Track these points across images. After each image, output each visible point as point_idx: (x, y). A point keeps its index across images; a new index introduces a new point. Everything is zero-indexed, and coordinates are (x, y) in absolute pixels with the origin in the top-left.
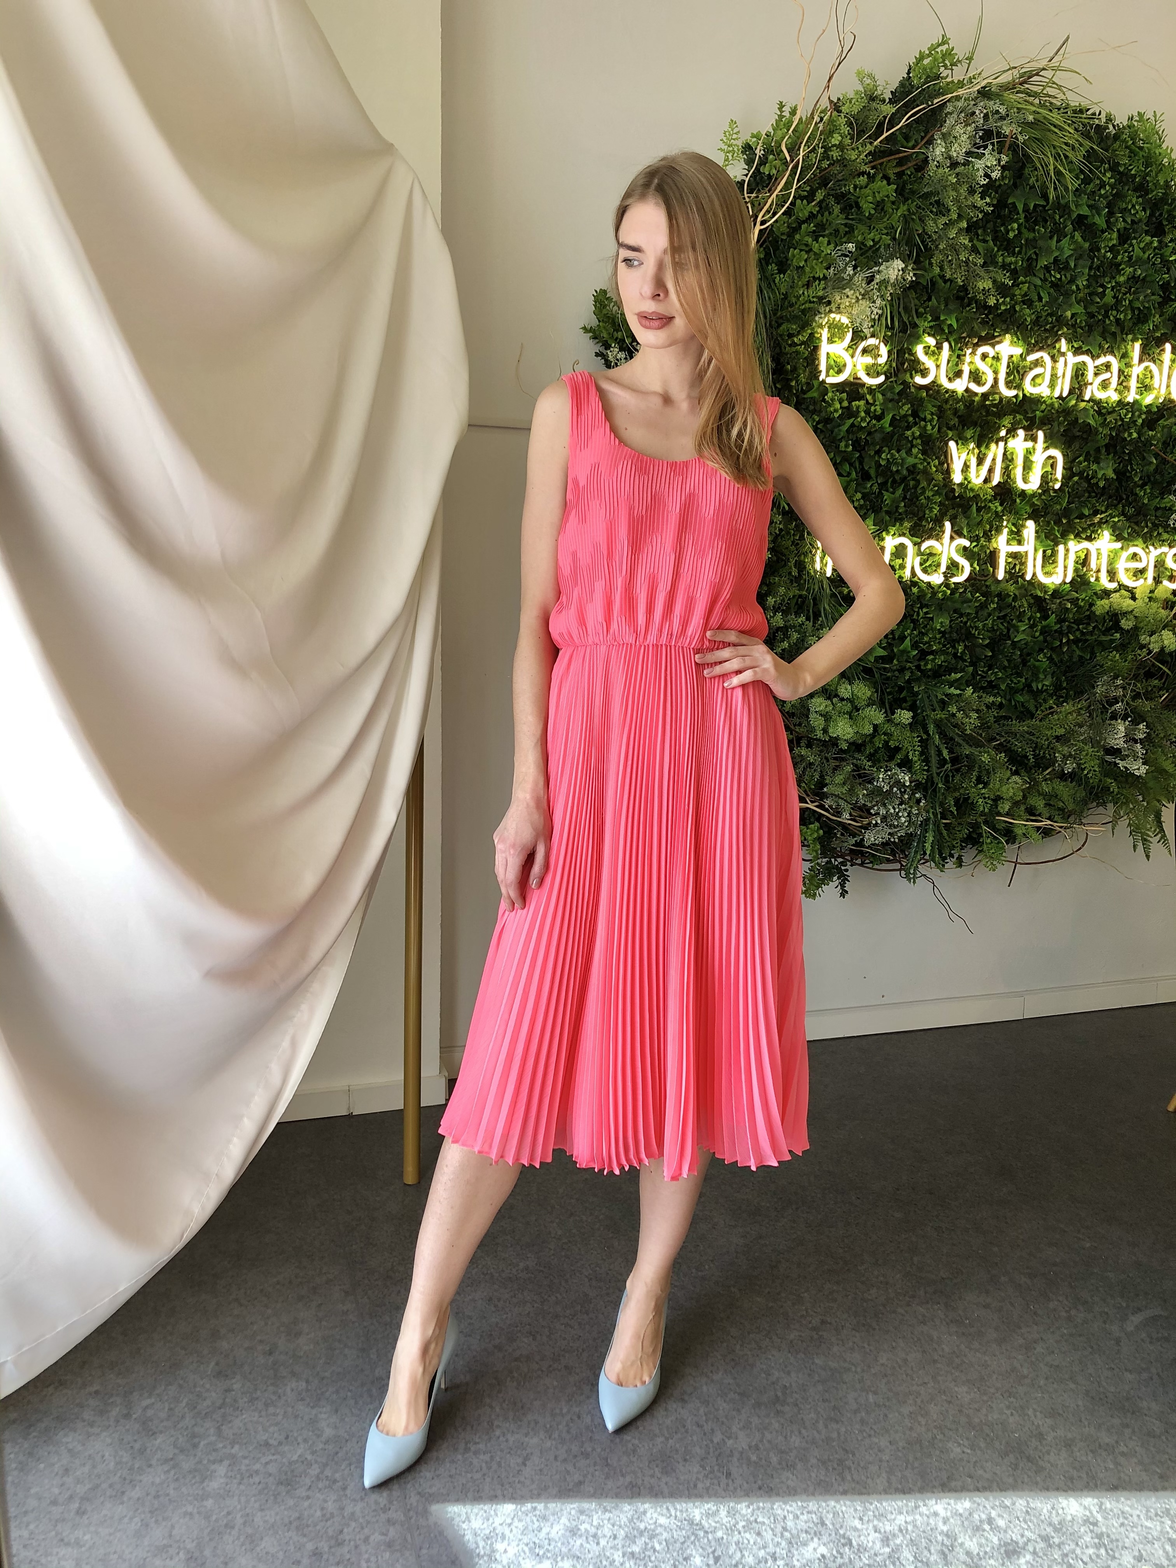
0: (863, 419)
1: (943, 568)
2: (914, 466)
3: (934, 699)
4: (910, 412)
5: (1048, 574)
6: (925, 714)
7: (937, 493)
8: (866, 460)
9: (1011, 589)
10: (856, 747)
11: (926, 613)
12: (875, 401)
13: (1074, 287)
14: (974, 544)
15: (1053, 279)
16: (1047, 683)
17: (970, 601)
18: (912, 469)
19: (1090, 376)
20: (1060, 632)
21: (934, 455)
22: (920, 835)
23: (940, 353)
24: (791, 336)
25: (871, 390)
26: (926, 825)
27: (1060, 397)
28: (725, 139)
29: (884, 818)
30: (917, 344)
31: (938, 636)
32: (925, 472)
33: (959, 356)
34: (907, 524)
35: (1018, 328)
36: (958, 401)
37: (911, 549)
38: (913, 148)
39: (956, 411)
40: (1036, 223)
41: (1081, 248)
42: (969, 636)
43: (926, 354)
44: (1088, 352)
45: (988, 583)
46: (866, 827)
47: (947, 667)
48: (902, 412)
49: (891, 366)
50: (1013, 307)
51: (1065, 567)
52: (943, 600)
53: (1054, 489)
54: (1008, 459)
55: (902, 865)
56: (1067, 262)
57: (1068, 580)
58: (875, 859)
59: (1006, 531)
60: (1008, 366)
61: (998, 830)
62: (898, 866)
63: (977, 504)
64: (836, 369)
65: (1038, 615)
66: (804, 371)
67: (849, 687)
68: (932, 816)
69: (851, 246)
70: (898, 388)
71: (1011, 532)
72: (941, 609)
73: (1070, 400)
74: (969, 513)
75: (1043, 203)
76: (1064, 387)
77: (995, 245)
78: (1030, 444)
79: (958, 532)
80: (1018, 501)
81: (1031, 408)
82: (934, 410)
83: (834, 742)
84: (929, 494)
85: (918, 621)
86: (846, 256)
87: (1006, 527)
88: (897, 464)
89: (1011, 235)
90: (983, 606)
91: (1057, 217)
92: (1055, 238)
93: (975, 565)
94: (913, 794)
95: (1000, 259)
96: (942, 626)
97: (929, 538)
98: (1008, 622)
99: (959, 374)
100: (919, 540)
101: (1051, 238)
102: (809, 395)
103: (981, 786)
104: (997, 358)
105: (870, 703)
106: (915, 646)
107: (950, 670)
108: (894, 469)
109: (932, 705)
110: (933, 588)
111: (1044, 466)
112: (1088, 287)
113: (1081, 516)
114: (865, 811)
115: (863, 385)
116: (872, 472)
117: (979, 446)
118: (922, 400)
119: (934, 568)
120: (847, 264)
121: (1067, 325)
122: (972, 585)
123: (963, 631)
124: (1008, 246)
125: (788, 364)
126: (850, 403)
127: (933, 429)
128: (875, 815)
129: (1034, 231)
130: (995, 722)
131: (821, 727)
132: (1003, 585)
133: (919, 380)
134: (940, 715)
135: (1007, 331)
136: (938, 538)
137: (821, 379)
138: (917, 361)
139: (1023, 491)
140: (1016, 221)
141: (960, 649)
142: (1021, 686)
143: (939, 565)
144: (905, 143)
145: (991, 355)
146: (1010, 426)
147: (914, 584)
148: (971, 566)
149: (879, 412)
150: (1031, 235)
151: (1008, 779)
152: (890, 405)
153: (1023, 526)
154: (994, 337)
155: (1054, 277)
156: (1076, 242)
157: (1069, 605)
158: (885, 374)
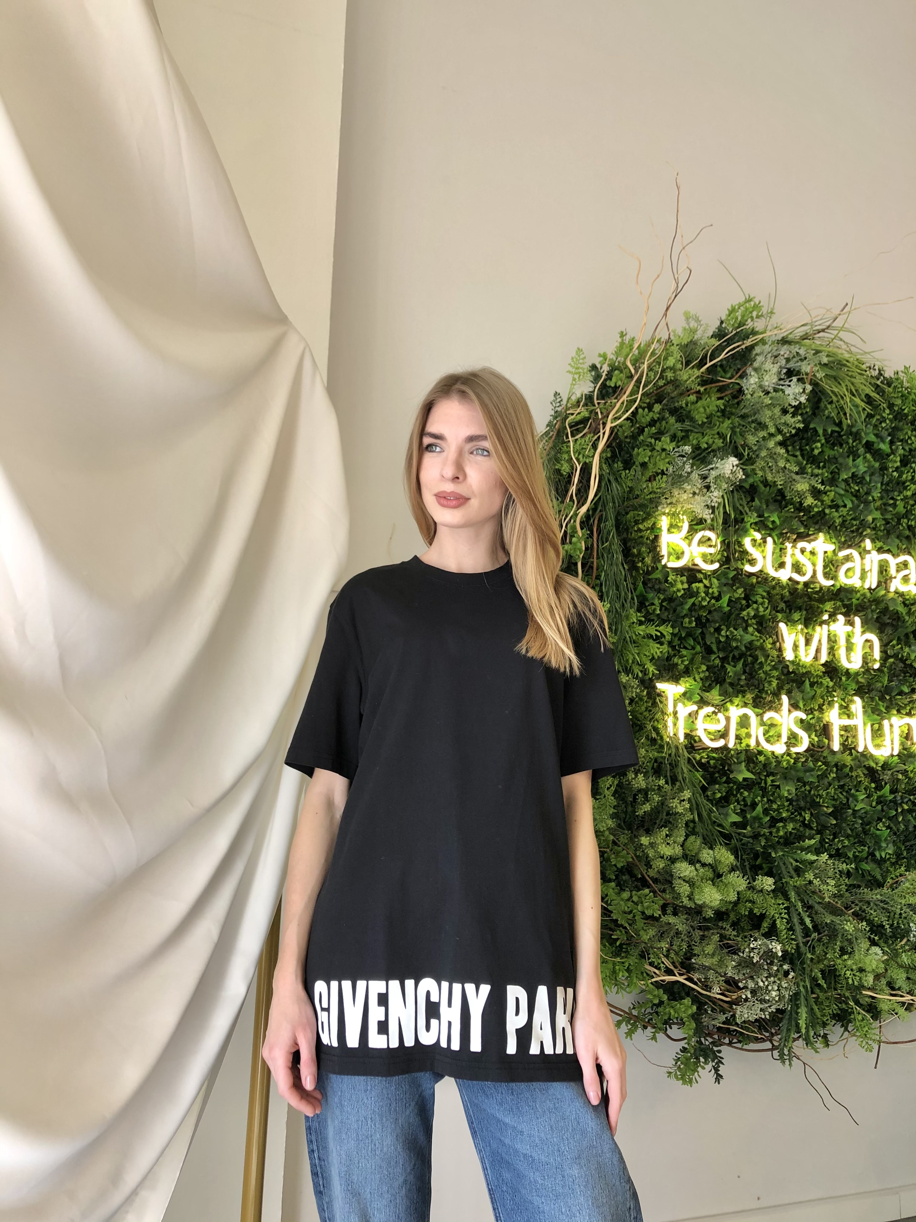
0: (703, 599)
1: (784, 739)
2: (751, 643)
3: (790, 866)
4: (743, 596)
5: (878, 746)
6: (784, 880)
7: (774, 668)
8: (707, 636)
9: (848, 760)
10: (720, 915)
11: (772, 781)
12: (711, 585)
13: (870, 498)
14: (811, 716)
15: (853, 490)
16: (890, 852)
17: (813, 770)
18: (749, 646)
19: (892, 571)
20: (894, 801)
21: (768, 634)
22: (791, 1012)
23: (765, 546)
24: (637, 522)
25: (706, 576)
26: (797, 1000)
27: (870, 589)
28: (572, 363)
29: (754, 992)
30: (746, 536)
31: (786, 804)
32: (762, 648)
33: (781, 549)
34: (749, 696)
35: (829, 528)
36: (783, 587)
37: (754, 720)
38: (730, 378)
39: (782, 597)
40: (834, 445)
41: (873, 466)
42: (814, 805)
43: (754, 546)
44: (889, 551)
45: (825, 755)
46: (737, 1002)
47: (796, 834)
48: (737, 596)
49: (723, 555)
50: (823, 510)
51: (892, 741)
52: (786, 768)
53: (873, 669)
54: (832, 641)
55: (773, 1045)
56: (863, 478)
57: (896, 752)
58: (743, 1039)
59: (836, 705)
60: (824, 560)
61: (862, 1005)
62: (768, 1045)
63: (810, 681)
64: (675, 556)
65: (873, 785)
66: (648, 556)
67: (711, 852)
68: (802, 989)
69: (688, 449)
70: (732, 574)
71: (841, 707)
72: (785, 778)
73: (879, 591)
74: (803, 687)
75: (837, 429)
76: (872, 581)
77: (804, 459)
78: (849, 628)
79: (794, 706)
80: (844, 678)
81: (846, 597)
82: (765, 594)
83: (698, 910)
84: (767, 668)
85: (765, 788)
86: (684, 456)
87: (837, 702)
88: (736, 640)
89: (816, 452)
90: (824, 776)
91: (851, 441)
92: (851, 458)
93: (813, 736)
94: (781, 966)
95: (810, 470)
96: (790, 794)
97: (770, 709)
98: (847, 792)
99: (782, 565)
100: (761, 711)
101: (848, 457)
102: (653, 576)
103: (846, 957)
104: (813, 553)
105: (733, 869)
106: (766, 812)
107: (801, 838)
108: (734, 644)
109: (789, 872)
110: (777, 757)
111: (864, 647)
112: (881, 498)
113: (901, 693)
114: (732, 984)
115: (700, 571)
116: (714, 648)
117: (806, 626)
118: (753, 586)
119: (776, 738)
120: (684, 463)
121: (869, 527)
122: (812, 756)
123: (808, 799)
124: (813, 460)
125: (634, 548)
126: (689, 586)
127: (764, 611)
128: (743, 988)
129: (833, 450)
130: (847, 891)
131: (687, 893)
132: (839, 756)
133: (748, 568)
134: (799, 882)
135: (820, 530)
136: (777, 710)
137: (663, 563)
138: (745, 552)
139: (848, 670)
140: (819, 441)
141: (807, 817)
142: (865, 854)
143: (779, 736)
144: (723, 374)
145: (808, 550)
146: (832, 610)
147: (760, 753)
148: (809, 737)
149: (716, 594)
150: (832, 453)
151: (868, 950)
152: (725, 589)
153: (852, 701)
154: (808, 535)
155: (853, 488)
156: (869, 461)
157: (900, 776)
158: (718, 561)
